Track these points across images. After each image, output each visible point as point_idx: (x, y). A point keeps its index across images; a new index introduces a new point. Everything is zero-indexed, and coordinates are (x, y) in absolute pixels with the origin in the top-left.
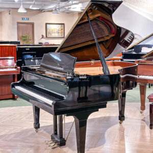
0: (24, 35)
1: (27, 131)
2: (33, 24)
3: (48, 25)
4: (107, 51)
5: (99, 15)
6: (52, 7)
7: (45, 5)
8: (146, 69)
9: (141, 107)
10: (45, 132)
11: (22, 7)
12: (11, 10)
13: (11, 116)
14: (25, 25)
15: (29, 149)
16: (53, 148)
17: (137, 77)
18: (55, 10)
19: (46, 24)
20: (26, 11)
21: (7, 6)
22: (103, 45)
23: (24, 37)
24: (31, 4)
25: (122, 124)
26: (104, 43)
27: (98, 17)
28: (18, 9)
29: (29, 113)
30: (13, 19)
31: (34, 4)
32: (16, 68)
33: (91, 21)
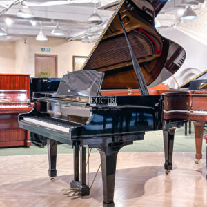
0: (44, 72)
1: (39, 181)
2: (55, 57)
3: (76, 59)
4: (149, 77)
5: (138, 26)
6: (81, 34)
7: (72, 32)
8: (203, 103)
9: (196, 156)
10: (63, 182)
11: (41, 33)
12: (28, 38)
13: (19, 164)
14: (46, 58)
15: (40, 199)
16: (72, 199)
17: (189, 112)
18: (86, 37)
19: (74, 57)
20: (46, 39)
21: (21, 32)
22: (144, 68)
23: (44, 74)
24: (53, 29)
25: (169, 174)
26: (145, 66)
27: (137, 29)
28: (36, 36)
29: (44, 162)
30: (30, 50)
31: (57, 28)
32: (28, 104)
33: (128, 33)
